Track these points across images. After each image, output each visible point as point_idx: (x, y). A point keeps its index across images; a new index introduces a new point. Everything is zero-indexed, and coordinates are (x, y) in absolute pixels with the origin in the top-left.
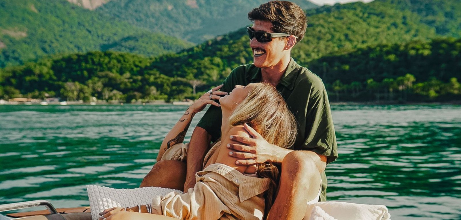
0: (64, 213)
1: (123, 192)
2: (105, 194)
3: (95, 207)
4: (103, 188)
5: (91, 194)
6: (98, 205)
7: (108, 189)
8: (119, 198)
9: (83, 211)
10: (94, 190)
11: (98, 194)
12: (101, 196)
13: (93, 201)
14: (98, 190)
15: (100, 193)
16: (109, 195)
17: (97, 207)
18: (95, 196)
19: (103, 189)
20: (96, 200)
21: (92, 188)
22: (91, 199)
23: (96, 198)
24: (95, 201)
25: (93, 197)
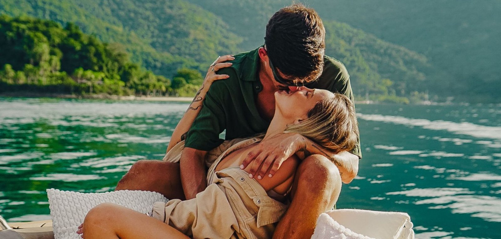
0: (18, 228)
1: (91, 198)
2: (69, 201)
3: (57, 217)
4: (67, 193)
5: (52, 201)
6: (61, 216)
7: (72, 195)
8: (86, 206)
9: (41, 226)
10: (55, 196)
11: (60, 201)
12: (64, 204)
13: (55, 210)
14: (61, 197)
15: (62, 199)
16: (74, 202)
17: (60, 218)
18: (57, 205)
19: (67, 195)
20: (59, 209)
21: (53, 193)
22: (52, 207)
23: (58, 206)
24: (57, 210)
25: (55, 205)
